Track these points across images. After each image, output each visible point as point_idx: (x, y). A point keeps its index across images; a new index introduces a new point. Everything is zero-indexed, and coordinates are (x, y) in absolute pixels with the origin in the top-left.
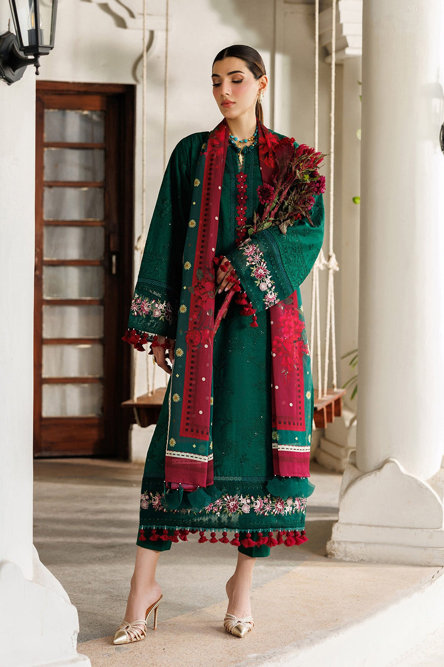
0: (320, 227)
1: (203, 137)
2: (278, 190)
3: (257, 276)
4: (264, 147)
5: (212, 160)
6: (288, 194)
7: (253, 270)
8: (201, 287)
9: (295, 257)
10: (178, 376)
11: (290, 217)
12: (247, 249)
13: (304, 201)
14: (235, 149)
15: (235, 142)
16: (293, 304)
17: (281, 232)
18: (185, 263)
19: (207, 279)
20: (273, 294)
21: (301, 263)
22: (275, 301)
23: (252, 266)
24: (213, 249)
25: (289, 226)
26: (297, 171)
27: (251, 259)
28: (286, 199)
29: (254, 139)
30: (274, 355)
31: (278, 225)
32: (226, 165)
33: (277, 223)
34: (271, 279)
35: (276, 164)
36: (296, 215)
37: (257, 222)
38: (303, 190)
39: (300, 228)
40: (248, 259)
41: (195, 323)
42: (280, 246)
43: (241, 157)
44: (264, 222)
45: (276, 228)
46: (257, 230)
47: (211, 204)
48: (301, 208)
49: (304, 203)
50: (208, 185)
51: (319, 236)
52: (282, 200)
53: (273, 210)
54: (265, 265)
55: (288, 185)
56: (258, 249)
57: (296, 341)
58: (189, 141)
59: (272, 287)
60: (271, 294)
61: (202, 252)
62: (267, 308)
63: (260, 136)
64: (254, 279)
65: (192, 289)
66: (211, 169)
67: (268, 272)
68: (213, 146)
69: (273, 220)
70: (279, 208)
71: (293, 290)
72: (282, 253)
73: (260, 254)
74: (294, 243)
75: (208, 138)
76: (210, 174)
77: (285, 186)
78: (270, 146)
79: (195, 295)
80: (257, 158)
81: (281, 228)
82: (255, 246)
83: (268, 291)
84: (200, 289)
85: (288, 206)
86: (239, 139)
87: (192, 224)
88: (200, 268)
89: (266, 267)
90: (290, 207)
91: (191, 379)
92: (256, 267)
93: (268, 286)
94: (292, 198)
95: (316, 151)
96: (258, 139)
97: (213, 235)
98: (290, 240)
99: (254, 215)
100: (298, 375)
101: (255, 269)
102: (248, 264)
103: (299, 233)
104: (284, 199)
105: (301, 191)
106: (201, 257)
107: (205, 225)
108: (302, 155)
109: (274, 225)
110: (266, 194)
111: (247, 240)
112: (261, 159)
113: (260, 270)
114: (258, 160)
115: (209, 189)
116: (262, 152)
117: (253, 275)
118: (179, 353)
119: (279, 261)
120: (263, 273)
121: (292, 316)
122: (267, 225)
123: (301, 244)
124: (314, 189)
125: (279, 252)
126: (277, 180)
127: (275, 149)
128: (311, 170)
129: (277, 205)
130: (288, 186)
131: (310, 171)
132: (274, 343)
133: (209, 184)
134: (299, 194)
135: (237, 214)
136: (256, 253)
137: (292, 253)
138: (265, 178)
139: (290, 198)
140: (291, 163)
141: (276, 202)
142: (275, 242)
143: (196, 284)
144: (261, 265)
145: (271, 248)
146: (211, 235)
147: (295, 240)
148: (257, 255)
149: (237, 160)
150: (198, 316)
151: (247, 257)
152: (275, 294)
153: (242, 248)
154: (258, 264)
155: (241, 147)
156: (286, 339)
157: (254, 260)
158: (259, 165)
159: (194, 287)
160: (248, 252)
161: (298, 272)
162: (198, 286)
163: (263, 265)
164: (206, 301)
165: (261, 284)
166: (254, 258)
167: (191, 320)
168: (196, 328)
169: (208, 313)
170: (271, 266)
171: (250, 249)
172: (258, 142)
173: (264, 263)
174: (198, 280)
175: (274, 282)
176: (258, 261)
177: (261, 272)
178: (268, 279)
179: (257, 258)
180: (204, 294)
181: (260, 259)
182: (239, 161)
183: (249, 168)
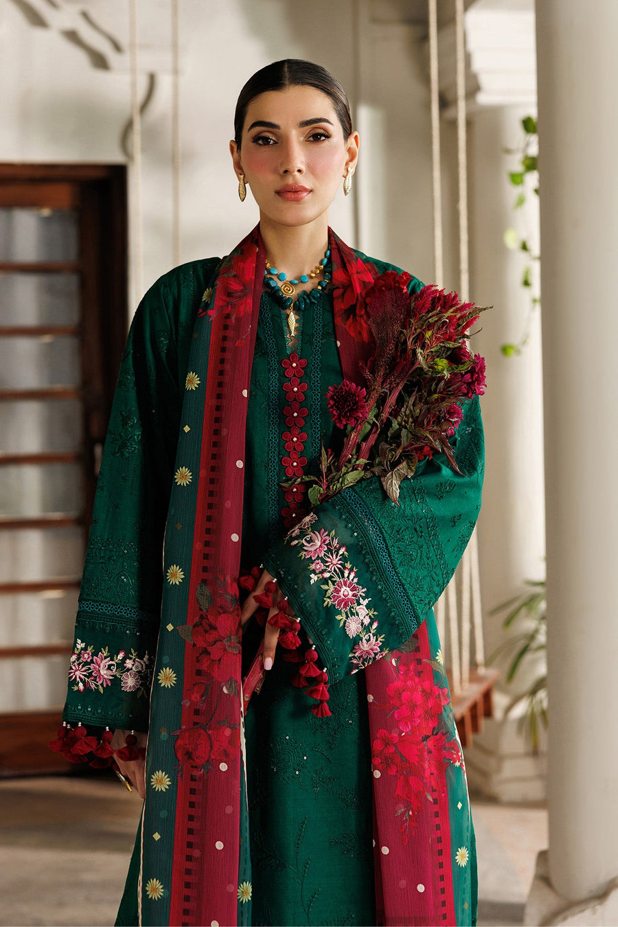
0: (475, 475)
1: (208, 270)
2: (375, 395)
3: (339, 604)
4: (343, 294)
5: (226, 327)
6: (400, 401)
7: (327, 591)
8: (208, 628)
9: (421, 547)
10: (157, 836)
11: (406, 456)
12: (308, 542)
13: (438, 418)
14: (276, 299)
15: (280, 284)
17: (385, 496)
18: (168, 567)
19: (221, 607)
20: (373, 639)
21: (434, 558)
22: (376, 654)
23: (325, 581)
24: (235, 538)
26: (419, 350)
27: (319, 566)
28: (395, 413)
29: (323, 272)
30: (377, 774)
31: (379, 477)
32: (258, 338)
33: (376, 470)
34: (368, 607)
35: (371, 333)
36: (421, 448)
37: (329, 469)
38: (435, 392)
40: (312, 567)
41: (197, 712)
42: (386, 527)
43: (293, 319)
44: (344, 470)
45: (374, 485)
46: (328, 487)
47: (224, 432)
48: (432, 432)
49: (438, 422)
50: (219, 386)
51: (471, 494)
52: (384, 415)
53: (365, 439)
55: (398, 381)
56: (335, 542)
57: (428, 737)
58: (175, 284)
59: (371, 624)
60: (368, 640)
61: (207, 544)
62: (355, 671)
63: (335, 267)
65: (186, 631)
66: (223, 350)
67: (361, 591)
68: (229, 294)
69: (366, 464)
70: (379, 435)
71: (418, 622)
72: (390, 544)
73: (341, 552)
74: (416, 518)
75: (217, 275)
76: (222, 361)
77: (391, 384)
78: (358, 289)
79: (194, 645)
80: (331, 319)
81: (386, 485)
82: (328, 535)
83: (363, 635)
84: (206, 632)
85: (400, 430)
86: (289, 276)
87: (183, 477)
88: (204, 582)
89: (356, 580)
90: (404, 432)
91: (190, 845)
92: (334, 583)
93: (362, 624)
94: (408, 412)
95: (464, 298)
96: (331, 273)
97: (233, 505)
98: (408, 512)
99: (321, 455)
100: (437, 814)
101: (331, 588)
102: (314, 578)
103: (429, 494)
104: (391, 414)
105: (430, 393)
106: (206, 557)
107: (212, 481)
108: (428, 312)
109: (369, 475)
110: (348, 406)
111: (307, 519)
112: (339, 321)
113: (343, 590)
114: (331, 325)
115: (219, 396)
116: (340, 306)
117: (328, 602)
118: (160, 782)
119: (385, 561)
120: (351, 593)
121: (417, 680)
122: (352, 477)
123: (433, 518)
124: (459, 389)
125: (384, 540)
126: (373, 372)
127: (368, 296)
128: (451, 345)
129: (374, 429)
130: (398, 384)
131: (449, 348)
132: (377, 746)
133: (220, 384)
134: (426, 403)
135: (283, 452)
136: (329, 550)
137: (414, 539)
138: (347, 366)
139: (405, 413)
140: (404, 331)
141: (371, 422)
142: (372, 520)
143: (197, 619)
144: (343, 577)
145: (366, 535)
146: (228, 504)
147: (419, 510)
148: (332, 556)
149: (284, 324)
150: (202, 696)
151: (311, 561)
152: (377, 640)
153: (296, 542)
154: (338, 574)
155: (292, 293)
156: (403, 734)
157: (328, 566)
158: (333, 336)
159: (191, 627)
160: (312, 549)
161: (428, 579)
162: (201, 624)
163: (348, 577)
164: (220, 660)
165: (349, 620)
166: (327, 562)
167: (188, 705)
168: (198, 723)
169: (227, 689)
170: (368, 575)
171: (316, 541)
172: (331, 280)
173: (351, 570)
174: (201, 609)
175: (375, 613)
176: (336, 569)
177: (346, 593)
178: (361, 606)
179: (334, 562)
180: (215, 642)
181: (341, 564)
182: (288, 326)
183: (312, 344)
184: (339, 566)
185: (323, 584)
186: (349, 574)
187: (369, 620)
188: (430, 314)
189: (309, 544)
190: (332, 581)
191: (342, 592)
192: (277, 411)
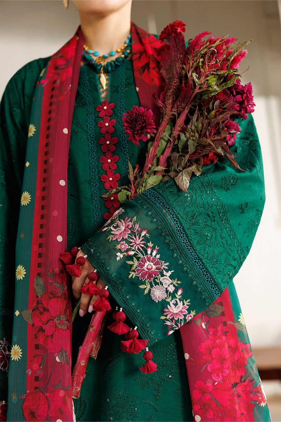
0: (255, 171)
2: (166, 118)
3: (143, 276)
4: (140, 57)
5: (53, 89)
6: (187, 121)
7: (132, 265)
8: (42, 310)
9: (215, 230)
12: (115, 228)
13: (218, 130)
15: (95, 58)
16: (223, 314)
17: (179, 190)
18: (16, 268)
19: (51, 293)
20: (180, 304)
21: (228, 238)
22: (185, 316)
23: (130, 258)
24: (60, 238)
25: (193, 175)
26: (194, 75)
27: (125, 246)
28: (184, 130)
29: (125, 48)
30: (198, 418)
33: (172, 174)
34: (171, 277)
36: (206, 156)
37: (136, 178)
38: (213, 109)
39: (217, 176)
40: (118, 247)
41: (37, 379)
42: (181, 213)
43: (104, 79)
44: (147, 176)
45: (169, 184)
46: (136, 192)
47: (52, 160)
48: (214, 141)
49: (218, 133)
52: (175, 133)
53: (162, 153)
54: (154, 253)
55: (183, 105)
56: (137, 227)
59: (176, 291)
60: (176, 304)
61: (40, 246)
62: (171, 332)
63: (133, 42)
64: (135, 283)
65: (28, 315)
66: (51, 104)
67: (165, 265)
68: (57, 68)
69: (164, 171)
70: (173, 148)
71: (220, 290)
73: (143, 234)
77: (178, 108)
78: (150, 52)
79: (33, 325)
80: (132, 74)
81: (178, 181)
82: (131, 221)
83: (169, 300)
84: (41, 313)
85: (187, 141)
86: (101, 53)
87: (25, 199)
88: (39, 275)
89: (158, 256)
90: (190, 142)
92: (138, 259)
93: (167, 291)
94: (193, 128)
96: (131, 46)
97: (58, 213)
98: (199, 201)
101: (136, 263)
102: (120, 256)
103: (216, 186)
104: (180, 131)
105: (209, 111)
106: (40, 256)
107: (43, 198)
109: (166, 179)
110: (138, 125)
111: (116, 213)
112: (137, 74)
113: (146, 265)
114: (133, 78)
116: (138, 65)
117: (133, 275)
120: (154, 267)
121: (224, 338)
122: (152, 181)
123: (223, 206)
124: (232, 107)
125: (181, 224)
126: (164, 102)
127: (158, 55)
128: (222, 73)
129: (169, 145)
130: (184, 108)
132: (195, 395)
134: (207, 118)
136: (133, 232)
137: (208, 223)
139: (191, 129)
140: (184, 67)
141: (166, 139)
142: (169, 208)
143: (35, 305)
144: (147, 254)
145: (164, 220)
146: (55, 213)
147: (209, 199)
148: (136, 237)
149: (98, 83)
150: (40, 366)
151: (117, 242)
152: (184, 304)
153: (106, 228)
154: (141, 252)
155: (104, 63)
156: (216, 383)
157: (133, 246)
158: (134, 85)
159: (31, 311)
160: (118, 233)
161: (224, 255)
162: (38, 308)
163: (151, 254)
164: (52, 336)
165: (153, 289)
166: (131, 242)
167: (30, 373)
168: (38, 388)
169: (59, 358)
170: (169, 253)
171: (121, 227)
172: (131, 50)
173: (153, 249)
174: (37, 297)
175: (179, 282)
176: (140, 248)
177: (149, 267)
178: (165, 277)
179: (137, 242)
180: (48, 321)
181: (143, 244)
182: (101, 84)
183: (118, 92)
184: (142, 246)
185: (129, 260)
186: (152, 252)
187: (173, 288)
188: (202, 48)
189: (116, 229)
190: (136, 258)
191: (146, 266)
192: (94, 142)
